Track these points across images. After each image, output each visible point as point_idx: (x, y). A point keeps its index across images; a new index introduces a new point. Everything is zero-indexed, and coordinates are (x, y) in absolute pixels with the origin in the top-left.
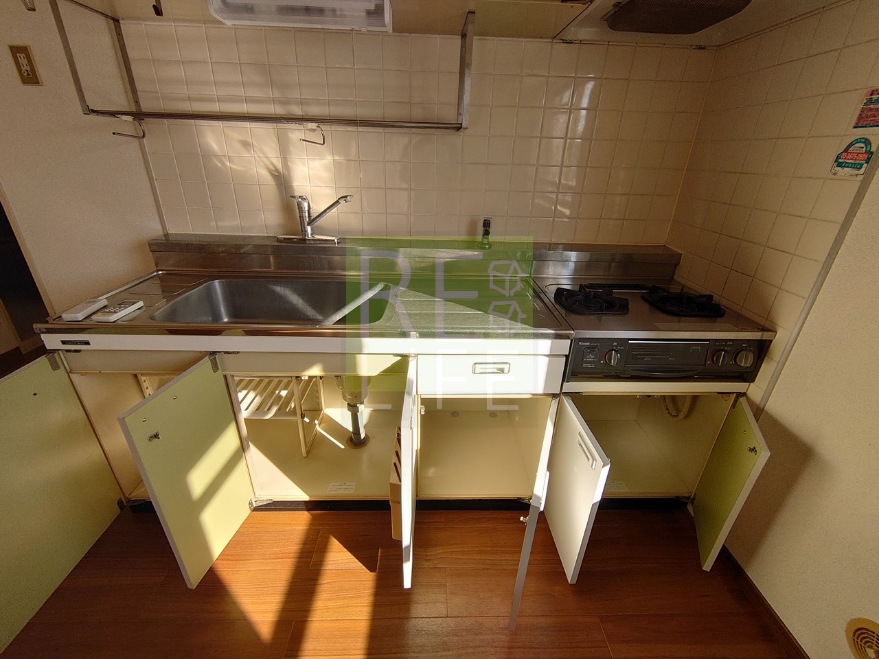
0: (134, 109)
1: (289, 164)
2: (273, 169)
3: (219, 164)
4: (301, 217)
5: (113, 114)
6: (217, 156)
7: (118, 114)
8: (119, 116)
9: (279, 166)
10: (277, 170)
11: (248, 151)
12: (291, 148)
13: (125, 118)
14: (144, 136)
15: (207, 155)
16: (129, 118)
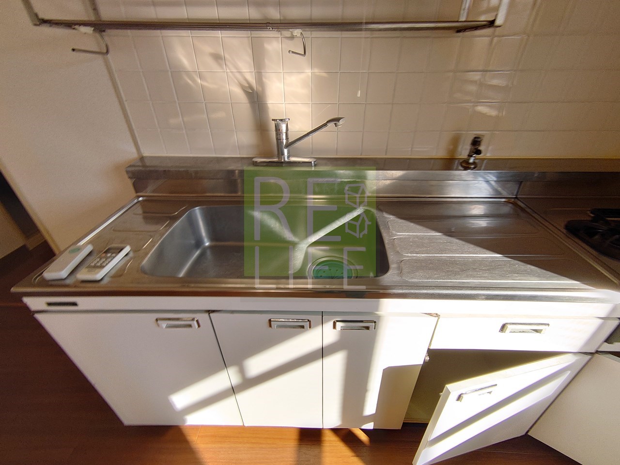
0: (92, 18)
1: (264, 80)
2: (247, 85)
3: (190, 82)
4: (279, 139)
5: (69, 25)
6: (187, 73)
7: (75, 24)
8: (76, 27)
9: (253, 82)
10: (251, 87)
11: (220, 65)
12: (266, 61)
13: (83, 29)
14: (107, 52)
15: (177, 72)
16: (89, 30)
